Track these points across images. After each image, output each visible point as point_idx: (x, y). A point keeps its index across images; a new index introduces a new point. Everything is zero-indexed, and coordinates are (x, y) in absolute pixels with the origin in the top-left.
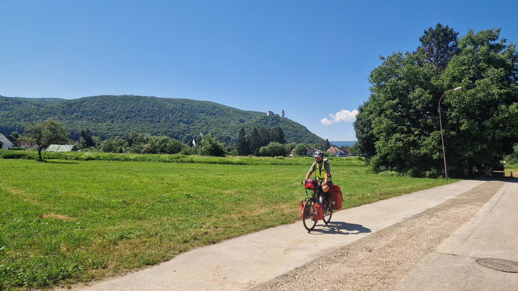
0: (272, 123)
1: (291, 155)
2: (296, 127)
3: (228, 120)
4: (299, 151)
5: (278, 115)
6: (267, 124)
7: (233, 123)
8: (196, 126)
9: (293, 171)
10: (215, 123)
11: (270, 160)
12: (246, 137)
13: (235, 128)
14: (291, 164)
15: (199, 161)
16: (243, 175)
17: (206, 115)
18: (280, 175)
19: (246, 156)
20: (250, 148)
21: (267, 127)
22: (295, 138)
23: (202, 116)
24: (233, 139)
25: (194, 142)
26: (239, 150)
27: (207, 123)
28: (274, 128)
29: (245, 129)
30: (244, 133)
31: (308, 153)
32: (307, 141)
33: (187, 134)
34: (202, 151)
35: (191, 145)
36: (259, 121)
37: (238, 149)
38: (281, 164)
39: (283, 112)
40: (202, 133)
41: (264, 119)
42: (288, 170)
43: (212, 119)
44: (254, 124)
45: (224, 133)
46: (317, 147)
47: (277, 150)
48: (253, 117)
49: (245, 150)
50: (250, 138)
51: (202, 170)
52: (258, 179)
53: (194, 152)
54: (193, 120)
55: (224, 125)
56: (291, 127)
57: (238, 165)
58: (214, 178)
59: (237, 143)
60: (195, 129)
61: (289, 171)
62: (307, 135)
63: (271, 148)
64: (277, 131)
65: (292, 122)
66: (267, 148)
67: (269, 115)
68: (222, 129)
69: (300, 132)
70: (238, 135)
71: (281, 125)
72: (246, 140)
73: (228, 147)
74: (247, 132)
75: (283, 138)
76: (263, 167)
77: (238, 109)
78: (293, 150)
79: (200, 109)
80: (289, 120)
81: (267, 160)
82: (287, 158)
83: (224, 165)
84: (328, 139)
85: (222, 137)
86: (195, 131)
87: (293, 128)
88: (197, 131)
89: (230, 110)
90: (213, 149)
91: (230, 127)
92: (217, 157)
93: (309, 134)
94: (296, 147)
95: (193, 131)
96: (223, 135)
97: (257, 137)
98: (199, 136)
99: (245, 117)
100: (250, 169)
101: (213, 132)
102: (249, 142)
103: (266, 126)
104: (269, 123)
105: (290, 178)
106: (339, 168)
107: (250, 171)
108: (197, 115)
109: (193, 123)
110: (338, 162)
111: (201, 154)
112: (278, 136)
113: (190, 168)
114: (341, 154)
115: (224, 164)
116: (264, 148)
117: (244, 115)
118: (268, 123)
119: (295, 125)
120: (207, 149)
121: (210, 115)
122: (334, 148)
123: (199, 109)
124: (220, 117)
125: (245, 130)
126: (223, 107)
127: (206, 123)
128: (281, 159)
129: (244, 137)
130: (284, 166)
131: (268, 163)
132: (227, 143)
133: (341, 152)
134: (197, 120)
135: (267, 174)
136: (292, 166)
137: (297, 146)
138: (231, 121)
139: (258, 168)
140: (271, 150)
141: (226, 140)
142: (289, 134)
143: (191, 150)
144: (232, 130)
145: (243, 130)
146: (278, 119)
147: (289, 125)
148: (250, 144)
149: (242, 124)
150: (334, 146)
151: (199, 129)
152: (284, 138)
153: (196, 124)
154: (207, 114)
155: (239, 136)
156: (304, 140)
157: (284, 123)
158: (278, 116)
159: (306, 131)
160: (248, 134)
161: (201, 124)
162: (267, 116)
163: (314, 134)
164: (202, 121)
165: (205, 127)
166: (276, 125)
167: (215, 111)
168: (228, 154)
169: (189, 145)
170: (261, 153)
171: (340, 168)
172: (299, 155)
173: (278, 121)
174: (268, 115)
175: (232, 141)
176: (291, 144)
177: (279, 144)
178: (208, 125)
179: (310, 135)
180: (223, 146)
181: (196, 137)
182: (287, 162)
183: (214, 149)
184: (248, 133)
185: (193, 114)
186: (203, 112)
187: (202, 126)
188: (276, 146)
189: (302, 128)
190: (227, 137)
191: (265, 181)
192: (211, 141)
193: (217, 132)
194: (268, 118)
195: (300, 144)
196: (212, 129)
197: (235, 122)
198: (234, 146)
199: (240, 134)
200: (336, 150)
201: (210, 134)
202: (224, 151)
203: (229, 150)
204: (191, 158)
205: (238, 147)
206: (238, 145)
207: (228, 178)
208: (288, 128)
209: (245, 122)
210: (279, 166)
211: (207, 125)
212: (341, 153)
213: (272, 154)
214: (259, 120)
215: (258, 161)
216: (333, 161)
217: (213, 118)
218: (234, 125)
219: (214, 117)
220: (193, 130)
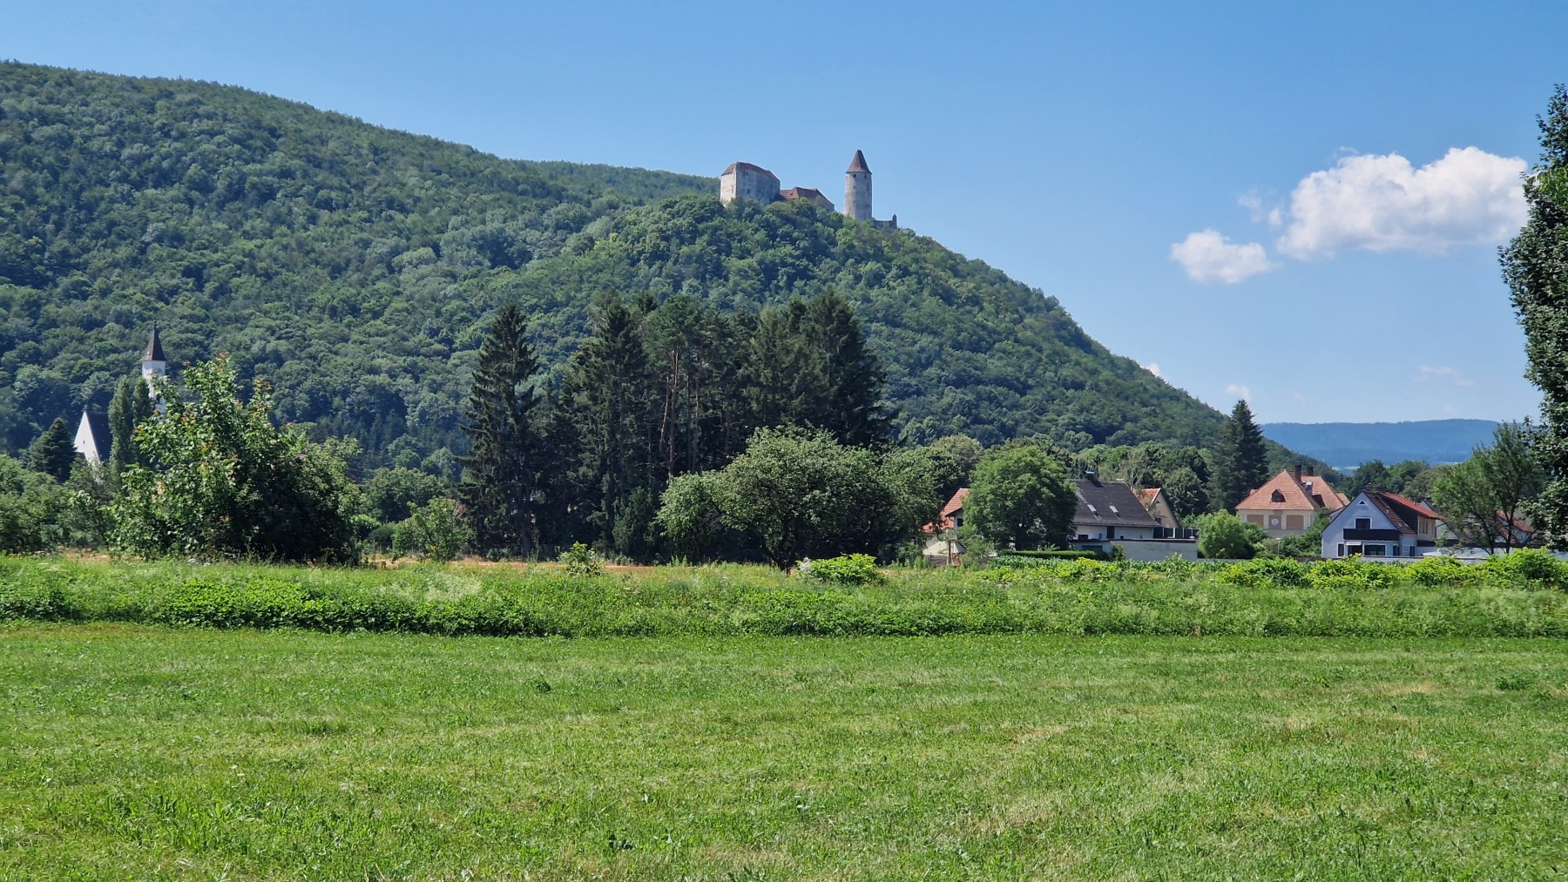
0: (769, 271)
1: (935, 548)
2: (975, 300)
3: (381, 247)
4: (1003, 514)
5: (814, 194)
6: (719, 272)
7: (424, 269)
8: (107, 302)
9: (972, 690)
10: (268, 276)
11: (756, 597)
12: (537, 392)
13: (438, 314)
14: (949, 628)
15: (123, 600)
16: (516, 728)
17: (191, 203)
18: (856, 726)
19: (541, 559)
20: (570, 486)
21: (725, 305)
22: (970, 397)
23: (152, 215)
24: (423, 414)
25: (84, 441)
26: (483, 509)
27: (196, 274)
28: (786, 307)
29: (533, 323)
30: (523, 352)
31: (1081, 531)
32: (1068, 427)
33: (25, 371)
34: (148, 516)
35: (61, 460)
36: (648, 249)
37: (471, 497)
38: (858, 628)
39: (861, 171)
40: (158, 355)
41: (695, 234)
42: (924, 677)
43: (248, 236)
44: (604, 277)
45: (351, 354)
46: (1159, 474)
47: (816, 502)
48: (598, 214)
49: (534, 506)
50: (569, 402)
51: (144, 681)
52: (664, 766)
53: (82, 528)
54: (72, 250)
55: (344, 290)
56: (930, 303)
57: (468, 640)
58: (244, 761)
59: (462, 442)
60: (90, 324)
61: (935, 690)
62: (1066, 372)
63: (765, 487)
64: (811, 337)
65: (938, 255)
66: (725, 483)
67: (738, 201)
68: (327, 324)
69: (1007, 345)
70: (466, 375)
71: (843, 287)
72: (541, 422)
73: (380, 478)
74: (547, 347)
75: (866, 398)
76: (702, 656)
77: (471, 153)
78: (953, 505)
79: (136, 149)
80: (910, 243)
81: (732, 591)
82: (906, 573)
83: (351, 635)
84: (1251, 407)
85: (335, 393)
86: (91, 345)
87: (949, 313)
88: (114, 342)
89: (402, 162)
90: (248, 494)
91: (399, 303)
92: (285, 572)
93: (1087, 360)
94: (978, 473)
95: (81, 340)
96: (338, 380)
97: (639, 392)
98: (128, 389)
99: (528, 216)
100: (578, 672)
101: (255, 348)
102: (564, 432)
103: (714, 294)
104: (743, 263)
105: (959, 756)
106: (1368, 656)
107: (584, 696)
108: (112, 201)
109: (78, 276)
110: (1355, 603)
111: (143, 544)
112: (825, 381)
113: (42, 673)
114: (1362, 529)
115: (349, 627)
116: (699, 489)
117: (522, 202)
118: (734, 263)
119: (965, 288)
120: (198, 497)
121: (221, 205)
122: (1298, 479)
123: (126, 152)
124: (313, 219)
125: (526, 334)
126: (339, 131)
127: (187, 272)
128: (857, 580)
129: (520, 389)
130: (883, 643)
131: (737, 617)
132: (374, 444)
133: (1361, 514)
134: (113, 246)
135: (739, 716)
136: (957, 638)
137: (990, 465)
138: (406, 256)
139: (658, 668)
140: (763, 503)
141: (368, 420)
142: (917, 365)
143: (53, 511)
144: (415, 330)
145: (510, 326)
146: (814, 235)
147: (912, 281)
148: (578, 450)
149: (504, 279)
150: (1302, 467)
151: (128, 324)
152: (877, 396)
153: (98, 284)
154: (195, 194)
155: (480, 380)
156: (1043, 411)
157: (871, 266)
158: (814, 203)
159: (1061, 338)
160: (558, 366)
161: (150, 284)
162: (718, 209)
163: (1131, 367)
164: (156, 251)
165: (183, 305)
166: (798, 283)
167: (267, 166)
168: (385, 542)
169: (39, 467)
170: (671, 527)
171: (1380, 656)
172: (1002, 545)
173: (818, 250)
174: (727, 193)
175: (415, 432)
176: (939, 446)
177: (834, 448)
178: (209, 287)
179: (1094, 372)
180: (335, 467)
181: (103, 397)
182: (915, 606)
183: (255, 496)
184: (552, 357)
185: (77, 195)
186: (164, 179)
187: (160, 298)
188: (803, 469)
189: (1029, 310)
190: (373, 389)
191: (725, 792)
192: (228, 428)
193: (283, 346)
194: (733, 225)
195: (1016, 452)
196: (241, 321)
197: (443, 265)
198: (434, 470)
199: (485, 361)
200: (1318, 500)
201: (223, 369)
202: (351, 511)
203: (393, 508)
204: (51, 579)
205: (466, 477)
206: (468, 463)
207: (377, 757)
208: (909, 314)
209: (526, 256)
210: (840, 649)
211: (200, 287)
212: (1363, 523)
213: (771, 542)
214: (651, 240)
215: (647, 599)
216: (1311, 593)
217: (247, 226)
218: (432, 284)
219: (259, 223)
220: (77, 331)
